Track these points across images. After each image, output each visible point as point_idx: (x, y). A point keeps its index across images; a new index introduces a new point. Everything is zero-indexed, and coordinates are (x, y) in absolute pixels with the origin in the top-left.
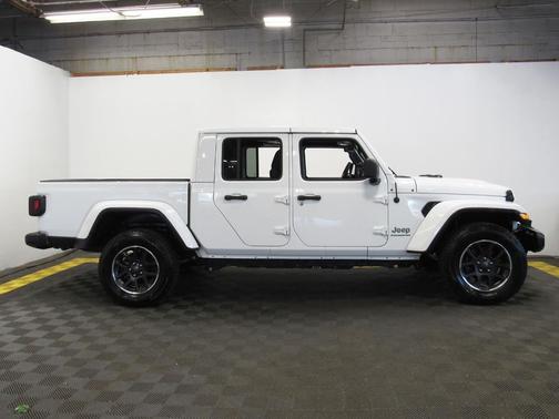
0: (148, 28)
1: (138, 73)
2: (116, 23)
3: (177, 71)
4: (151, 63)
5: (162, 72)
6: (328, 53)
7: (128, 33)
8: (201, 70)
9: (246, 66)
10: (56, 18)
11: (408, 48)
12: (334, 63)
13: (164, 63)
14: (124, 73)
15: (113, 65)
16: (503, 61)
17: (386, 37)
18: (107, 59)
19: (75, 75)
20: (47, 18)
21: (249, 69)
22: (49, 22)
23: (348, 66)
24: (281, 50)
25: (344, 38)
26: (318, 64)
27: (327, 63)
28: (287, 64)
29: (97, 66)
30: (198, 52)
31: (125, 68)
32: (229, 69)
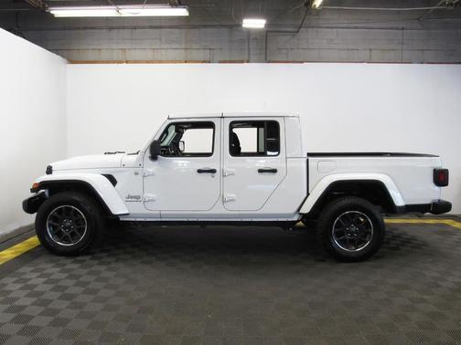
0: (135, 25)
1: (127, 62)
2: (107, 19)
3: (160, 62)
4: (137, 54)
5: (148, 62)
6: (285, 51)
7: (118, 28)
8: (180, 62)
9: (219, 59)
10: (59, 12)
11: (348, 50)
12: (290, 60)
13: (149, 55)
14: (114, 62)
15: (105, 55)
16: (422, 63)
17: (331, 40)
18: (100, 50)
19: (72, 61)
20: (52, 12)
21: (220, 62)
22: (53, 15)
23: (302, 62)
24: (247, 47)
25: (299, 40)
26: (277, 60)
27: (285, 59)
28: (252, 59)
29: (91, 55)
30: (178, 46)
31: (115, 59)
32: (204, 62)
